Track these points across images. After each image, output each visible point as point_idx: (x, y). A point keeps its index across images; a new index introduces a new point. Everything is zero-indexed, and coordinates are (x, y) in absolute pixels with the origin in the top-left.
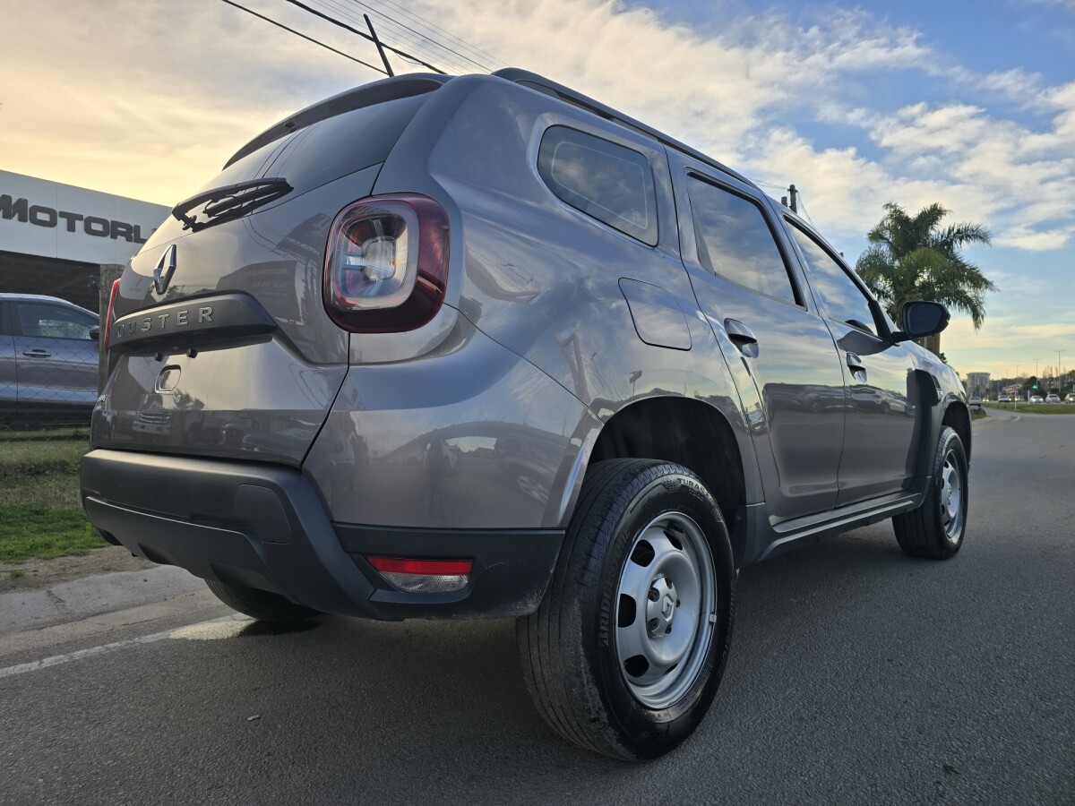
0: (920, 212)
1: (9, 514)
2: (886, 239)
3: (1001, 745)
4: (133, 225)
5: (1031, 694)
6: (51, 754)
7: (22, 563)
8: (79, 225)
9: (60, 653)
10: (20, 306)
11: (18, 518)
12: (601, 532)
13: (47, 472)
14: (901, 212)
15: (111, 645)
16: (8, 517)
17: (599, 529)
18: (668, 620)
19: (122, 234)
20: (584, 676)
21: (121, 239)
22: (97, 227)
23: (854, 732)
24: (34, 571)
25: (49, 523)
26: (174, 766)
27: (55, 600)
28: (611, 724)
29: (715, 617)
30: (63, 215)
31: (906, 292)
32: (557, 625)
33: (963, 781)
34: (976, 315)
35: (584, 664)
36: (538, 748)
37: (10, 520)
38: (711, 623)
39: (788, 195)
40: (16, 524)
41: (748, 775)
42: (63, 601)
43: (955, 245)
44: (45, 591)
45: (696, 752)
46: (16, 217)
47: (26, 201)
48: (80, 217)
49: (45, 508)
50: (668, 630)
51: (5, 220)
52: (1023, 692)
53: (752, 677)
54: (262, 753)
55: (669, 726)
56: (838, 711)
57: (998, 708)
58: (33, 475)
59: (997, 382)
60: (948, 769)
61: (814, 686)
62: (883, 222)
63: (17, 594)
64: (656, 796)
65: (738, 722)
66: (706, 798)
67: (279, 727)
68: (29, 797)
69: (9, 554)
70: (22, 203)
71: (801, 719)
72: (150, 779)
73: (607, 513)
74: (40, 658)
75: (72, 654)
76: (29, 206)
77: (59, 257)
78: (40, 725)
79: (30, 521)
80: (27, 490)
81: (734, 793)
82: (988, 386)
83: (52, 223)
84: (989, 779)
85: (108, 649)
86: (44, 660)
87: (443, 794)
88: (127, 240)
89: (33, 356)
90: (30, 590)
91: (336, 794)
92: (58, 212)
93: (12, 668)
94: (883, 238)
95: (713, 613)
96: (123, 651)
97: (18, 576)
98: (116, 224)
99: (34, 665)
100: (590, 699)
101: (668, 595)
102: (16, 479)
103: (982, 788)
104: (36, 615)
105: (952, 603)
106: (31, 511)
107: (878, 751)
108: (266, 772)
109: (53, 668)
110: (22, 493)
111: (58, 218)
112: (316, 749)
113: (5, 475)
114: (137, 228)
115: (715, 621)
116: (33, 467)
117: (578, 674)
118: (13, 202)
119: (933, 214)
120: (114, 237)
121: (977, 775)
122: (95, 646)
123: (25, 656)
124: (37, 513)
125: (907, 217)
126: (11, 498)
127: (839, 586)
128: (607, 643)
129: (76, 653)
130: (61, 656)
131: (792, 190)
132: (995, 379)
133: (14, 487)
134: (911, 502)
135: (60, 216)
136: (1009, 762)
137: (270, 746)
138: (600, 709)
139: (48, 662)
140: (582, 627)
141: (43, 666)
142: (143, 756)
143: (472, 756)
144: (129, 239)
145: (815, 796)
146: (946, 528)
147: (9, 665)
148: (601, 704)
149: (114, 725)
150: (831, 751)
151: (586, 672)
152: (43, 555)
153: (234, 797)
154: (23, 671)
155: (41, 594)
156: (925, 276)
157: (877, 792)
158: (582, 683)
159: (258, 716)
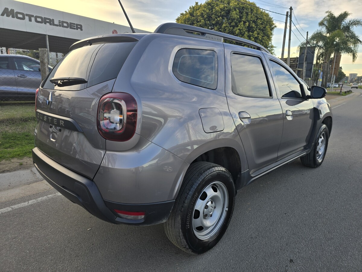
0: (340, 14)
1: (18, 136)
2: (325, 25)
3: (310, 252)
4: (51, 19)
5: (326, 231)
6: (31, 241)
7: (22, 159)
8: (33, 19)
9: (34, 199)
10: (14, 59)
11: (21, 138)
12: (188, 195)
13: (29, 121)
14: (332, 14)
15: (49, 196)
16: (18, 138)
17: (188, 194)
18: (211, 214)
19: (48, 22)
20: (181, 237)
21: (48, 24)
22: (39, 20)
23: (266, 244)
24: (26, 163)
25: (31, 140)
26: (65, 247)
27: (33, 173)
28: (189, 248)
29: (228, 209)
30: (27, 15)
31: (329, 48)
32: (174, 222)
33: (294, 266)
34: (354, 57)
35: (181, 234)
36: (171, 246)
37: (19, 139)
38: (226, 211)
39: (289, 11)
40: (21, 140)
41: (231, 260)
42: (36, 174)
43: (350, 27)
44: (30, 170)
45: (218, 250)
46: (11, 16)
47: (14, 10)
48: (33, 16)
49: (29, 134)
50: (211, 216)
51: (7, 17)
52: (324, 229)
53: (241, 219)
54: (91, 244)
55: (209, 244)
56: (264, 235)
57: (314, 236)
58: (25, 121)
59: (359, 77)
60: (291, 261)
61: (259, 224)
62: (325, 18)
63: (22, 171)
64: (202, 267)
65: (232, 238)
66: (217, 268)
67: (97, 233)
68: (25, 257)
69: (18, 155)
70: (12, 11)
71: (252, 238)
72: (58, 252)
73: (191, 189)
74: (28, 200)
75: (37, 199)
76: (15, 12)
77: (27, 31)
78: (28, 229)
79: (25, 139)
80: (23, 127)
81: (225, 267)
82: (356, 79)
83: (23, 18)
84: (302, 266)
85: (48, 197)
86: (29, 202)
87: (141, 263)
88: (50, 25)
89: (21, 77)
90: (25, 170)
91: (111, 261)
92: (25, 14)
93: (20, 204)
94: (324, 24)
95: (227, 208)
96: (52, 198)
97: (21, 165)
98: (46, 19)
99: (26, 204)
100: (183, 243)
101: (211, 206)
102: (19, 123)
103: (299, 269)
104: (28, 179)
105: (312, 188)
106: (25, 135)
107: (272, 252)
108: (91, 251)
109: (31, 205)
110: (21, 128)
111: (25, 16)
112: (106, 242)
113: (16, 122)
114: (53, 20)
115: (227, 210)
116: (24, 119)
117: (180, 236)
118: (9, 10)
119: (345, 15)
120: (45, 23)
121: (299, 263)
122: (44, 196)
123: (23, 200)
124: (27, 136)
125: (334, 16)
126: (18, 130)
127: (278, 179)
128: (189, 227)
129: (39, 199)
130: (34, 200)
131: (291, 9)
132: (359, 76)
133: (19, 126)
134: (305, 153)
135: (26, 16)
136: (311, 259)
137: (93, 241)
138: (186, 245)
139: (31, 202)
140: (181, 224)
141: (29, 204)
142: (57, 243)
143: (151, 248)
144: (51, 24)
145: (249, 269)
146: (317, 158)
147: (19, 203)
148: (186, 244)
149: (49, 230)
150: (258, 251)
151: (182, 236)
152: (29, 156)
153: (82, 260)
154: (23, 206)
155: (28, 171)
156: (337, 40)
157: (268, 269)
158: (181, 239)
159: (90, 229)
